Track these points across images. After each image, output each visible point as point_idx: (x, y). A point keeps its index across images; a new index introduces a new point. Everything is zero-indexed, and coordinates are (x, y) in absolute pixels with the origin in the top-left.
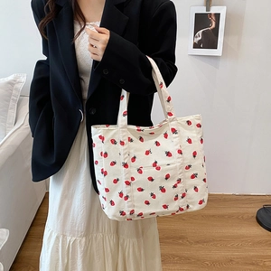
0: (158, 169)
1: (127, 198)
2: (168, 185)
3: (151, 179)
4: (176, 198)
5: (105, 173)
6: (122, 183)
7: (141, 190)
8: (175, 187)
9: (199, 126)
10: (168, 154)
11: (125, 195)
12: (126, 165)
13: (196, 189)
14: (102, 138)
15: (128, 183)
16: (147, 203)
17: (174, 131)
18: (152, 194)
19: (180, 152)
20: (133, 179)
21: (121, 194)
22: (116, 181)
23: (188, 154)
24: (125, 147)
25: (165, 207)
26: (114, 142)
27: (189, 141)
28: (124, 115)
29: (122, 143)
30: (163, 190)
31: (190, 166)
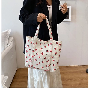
0: (43, 55)
2: (45, 61)
3: (40, 58)
6: (31, 56)
7: (36, 60)
8: (47, 62)
10: (47, 51)
12: (33, 51)
14: (28, 40)
15: (33, 57)
16: (37, 65)
17: (51, 44)
18: (39, 62)
19: (51, 51)
21: (30, 60)
22: (29, 55)
28: (37, 35)
29: (34, 44)
30: (43, 62)
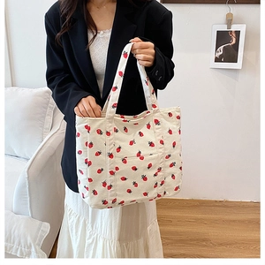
0: (142, 158)
1: (110, 187)
2: (150, 174)
3: (135, 169)
4: (156, 185)
5: (89, 163)
6: (106, 172)
7: (124, 179)
8: (155, 175)
9: (179, 118)
10: (151, 144)
11: (108, 184)
12: (111, 156)
13: (173, 176)
14: (88, 128)
15: (112, 173)
16: (129, 191)
17: (157, 122)
18: (135, 183)
19: (162, 142)
20: (117, 169)
21: (104, 184)
22: (100, 171)
23: (168, 144)
24: (111, 137)
25: (146, 194)
26: (100, 132)
27: (170, 132)
29: (108, 134)
30: (145, 178)
31: (169, 156)
